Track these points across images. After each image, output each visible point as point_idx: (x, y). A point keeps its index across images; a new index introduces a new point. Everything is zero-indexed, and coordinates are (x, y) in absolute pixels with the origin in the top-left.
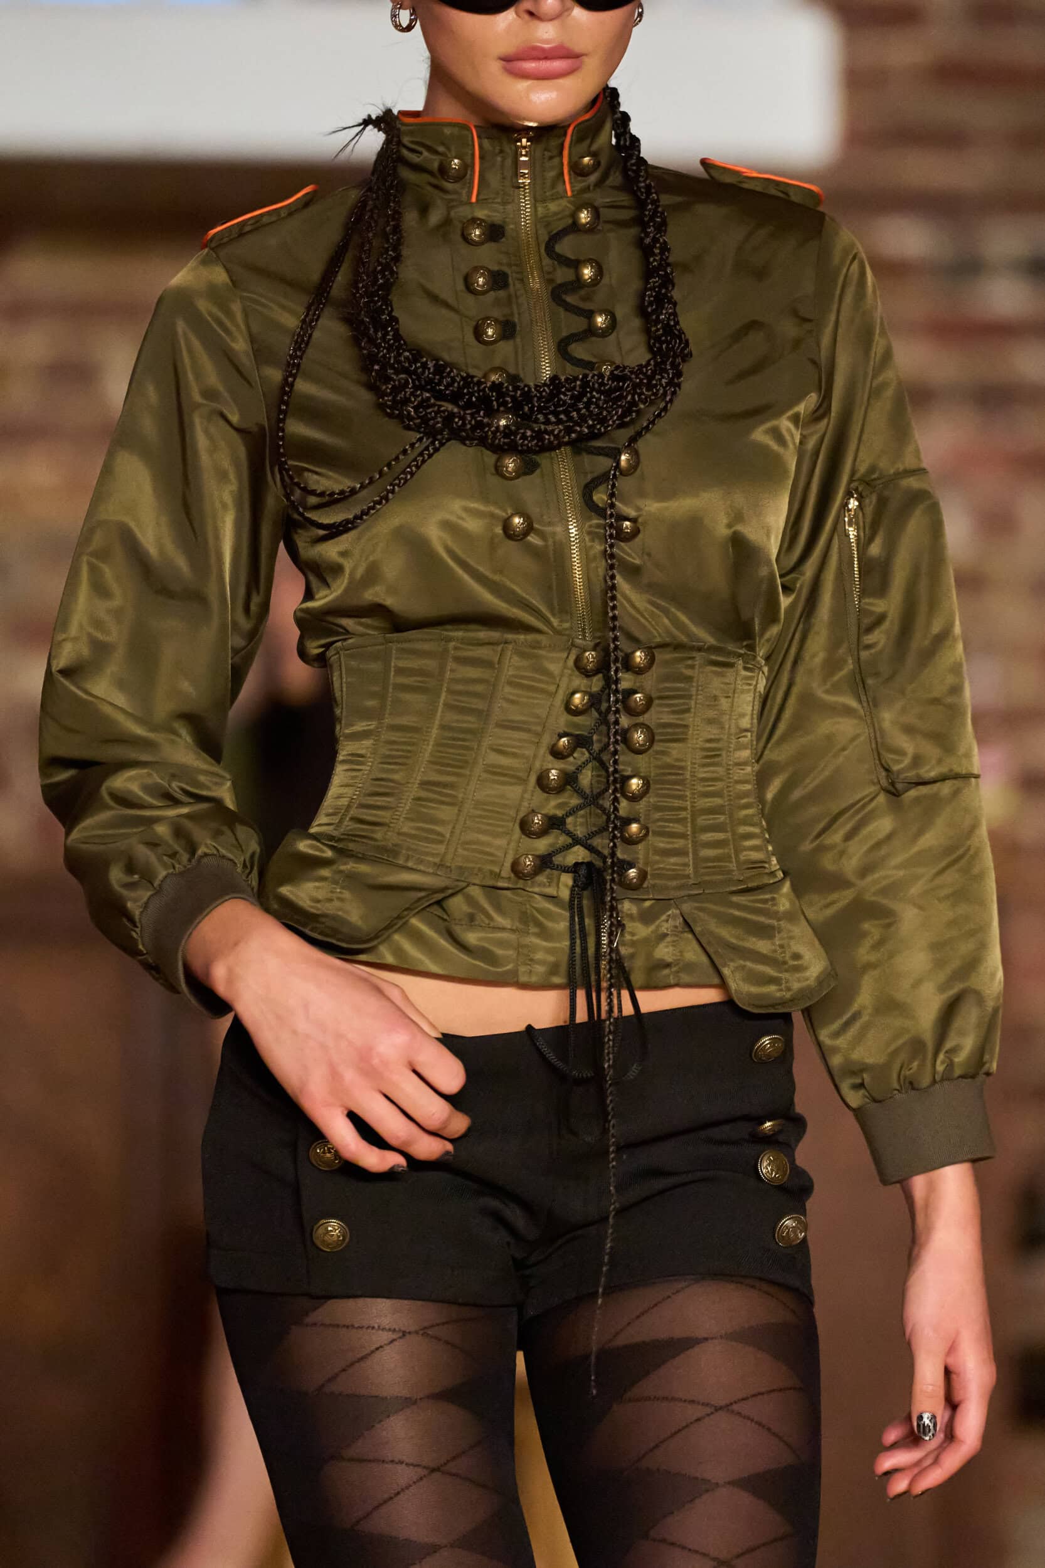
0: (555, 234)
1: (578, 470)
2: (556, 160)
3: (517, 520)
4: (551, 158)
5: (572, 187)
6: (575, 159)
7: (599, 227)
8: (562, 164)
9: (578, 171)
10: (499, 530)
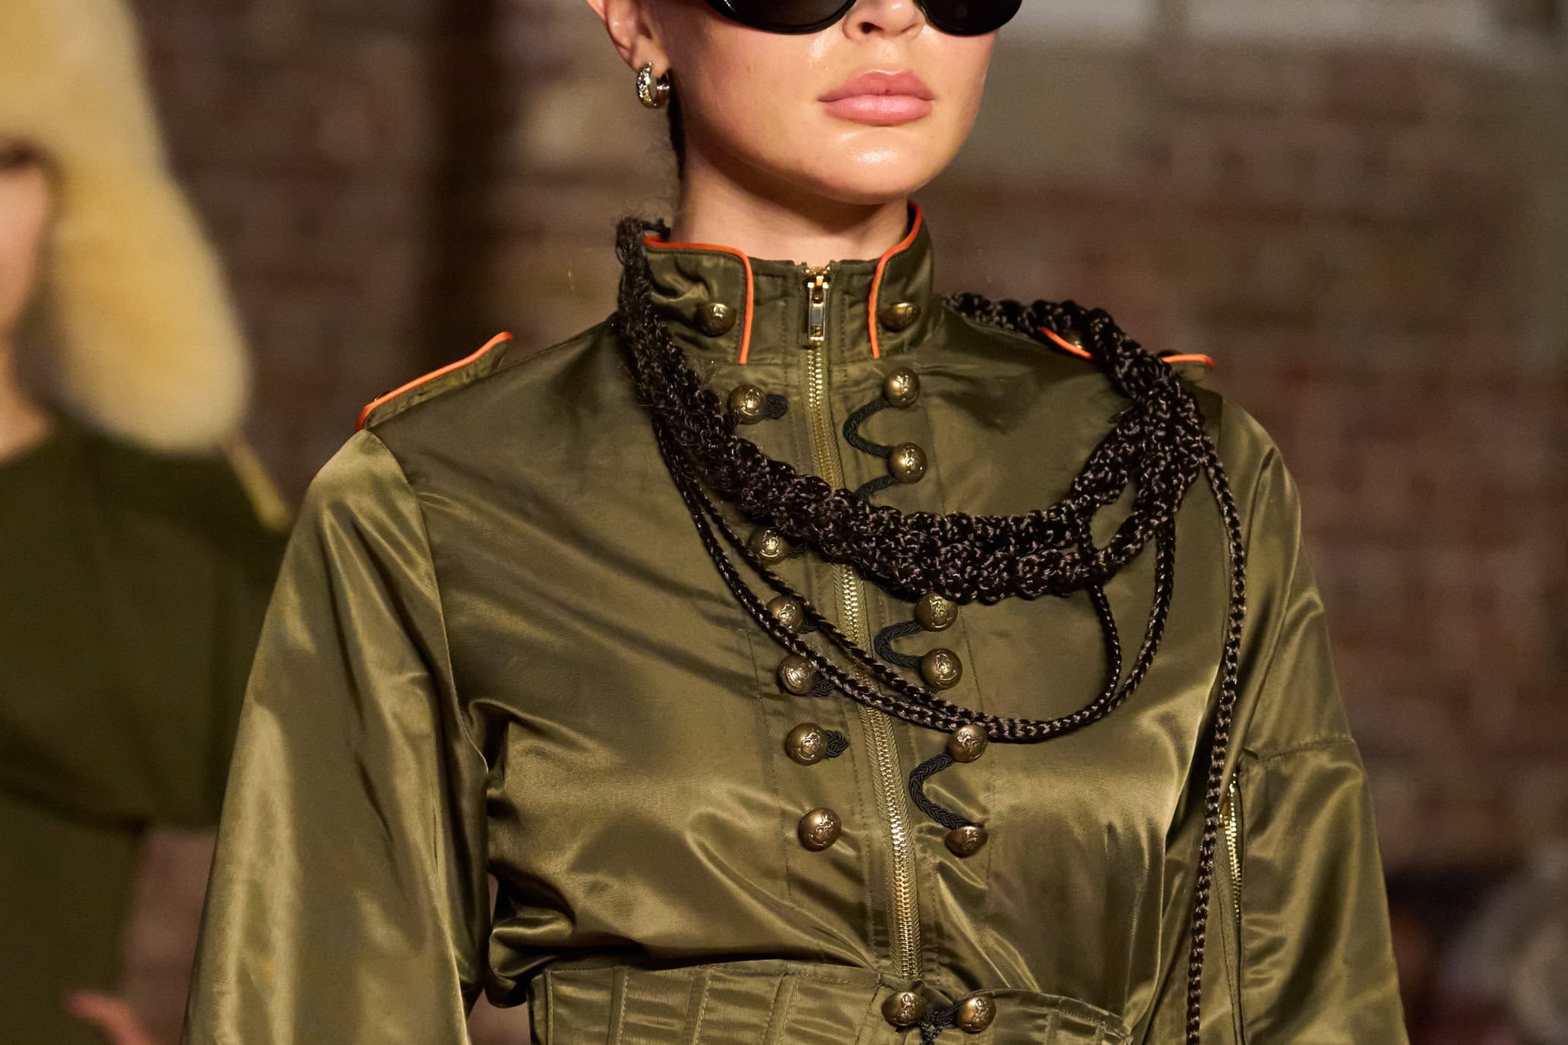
0: (856, 413)
1: (903, 748)
2: (859, 309)
3: (818, 820)
4: (852, 304)
5: (880, 345)
6: (885, 306)
7: (919, 403)
8: (867, 313)
9: (890, 324)
10: (792, 834)
